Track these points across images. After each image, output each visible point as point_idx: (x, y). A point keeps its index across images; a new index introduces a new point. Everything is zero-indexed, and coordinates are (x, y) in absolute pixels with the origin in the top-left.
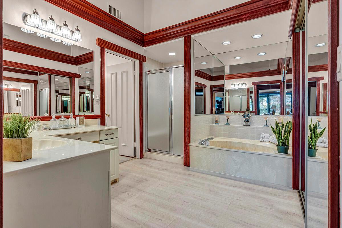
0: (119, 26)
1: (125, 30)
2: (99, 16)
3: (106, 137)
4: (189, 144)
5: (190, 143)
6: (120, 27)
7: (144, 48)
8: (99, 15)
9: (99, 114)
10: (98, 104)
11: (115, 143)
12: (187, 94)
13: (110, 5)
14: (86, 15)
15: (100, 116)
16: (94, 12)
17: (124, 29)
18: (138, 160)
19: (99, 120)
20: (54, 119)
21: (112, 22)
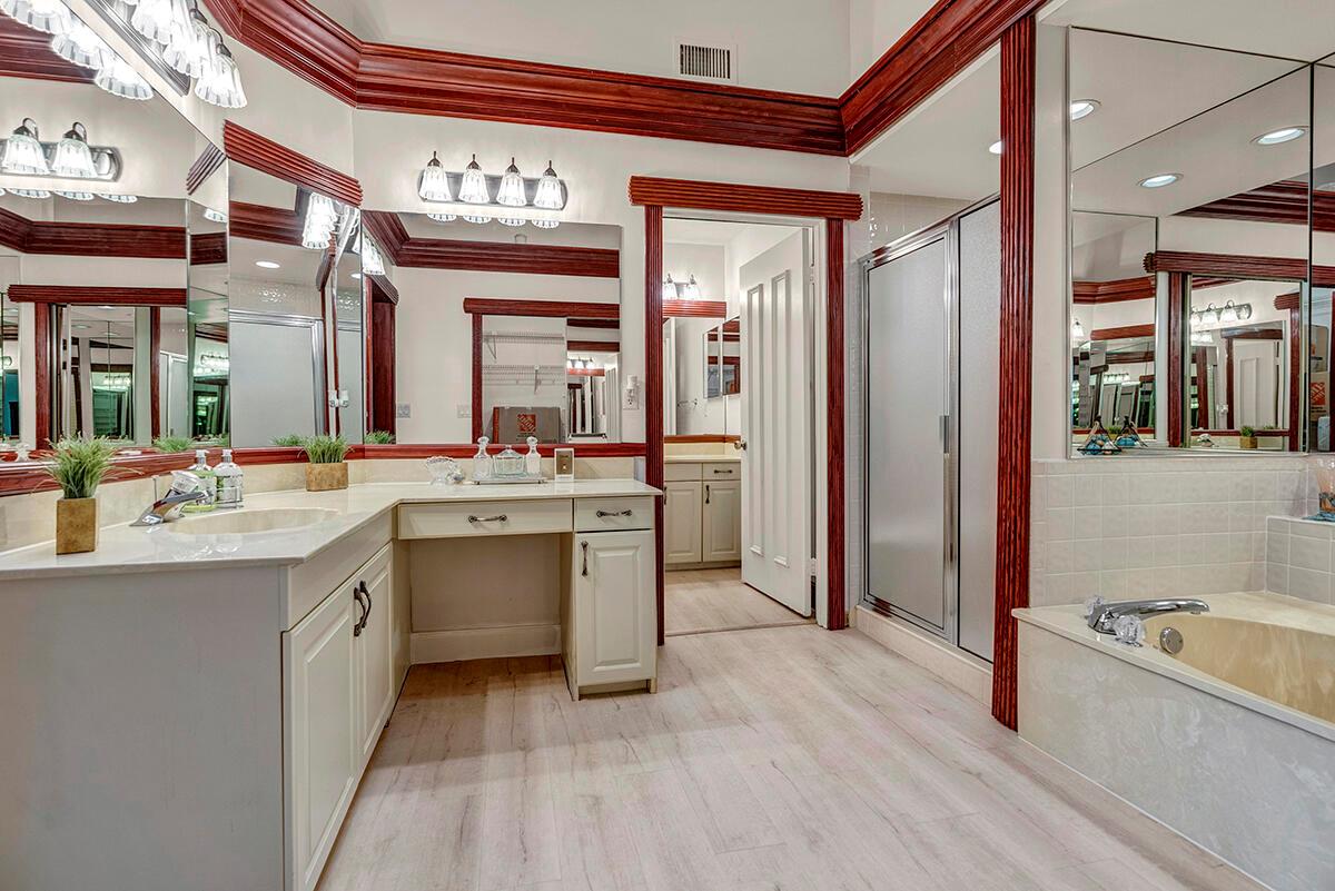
0: (713, 108)
1: (743, 112)
2: (628, 99)
3: (599, 524)
4: (1015, 612)
5: (1025, 603)
6: (717, 109)
7: (853, 159)
8: (629, 96)
9: (641, 439)
10: (634, 404)
11: (637, 548)
12: (1013, 341)
13: (684, 44)
14: (584, 115)
15: (643, 448)
16: (609, 93)
17: (734, 110)
18: (820, 635)
19: (641, 462)
20: (482, 453)
21: (679, 105)
